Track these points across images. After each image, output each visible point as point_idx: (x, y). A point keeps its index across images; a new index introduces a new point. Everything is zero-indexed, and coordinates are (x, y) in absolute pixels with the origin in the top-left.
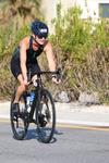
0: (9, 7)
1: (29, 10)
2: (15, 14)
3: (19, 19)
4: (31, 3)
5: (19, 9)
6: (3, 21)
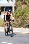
0: (21, 2)
1: (26, 3)
2: (22, 4)
3: (24, 6)
4: (27, 1)
6: (19, 6)
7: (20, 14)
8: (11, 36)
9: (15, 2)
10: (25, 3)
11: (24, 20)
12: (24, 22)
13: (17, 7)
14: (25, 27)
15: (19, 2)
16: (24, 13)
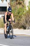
0: (16, 2)
4: (22, 1)
5: (18, 3)
6: (14, 6)
7: (15, 15)
8: (11, 39)
9: (9, 2)
10: (20, 3)
11: (19, 20)
12: (18, 23)
13: (12, 7)
14: (20, 28)
15: (13, 2)
16: (19, 13)
